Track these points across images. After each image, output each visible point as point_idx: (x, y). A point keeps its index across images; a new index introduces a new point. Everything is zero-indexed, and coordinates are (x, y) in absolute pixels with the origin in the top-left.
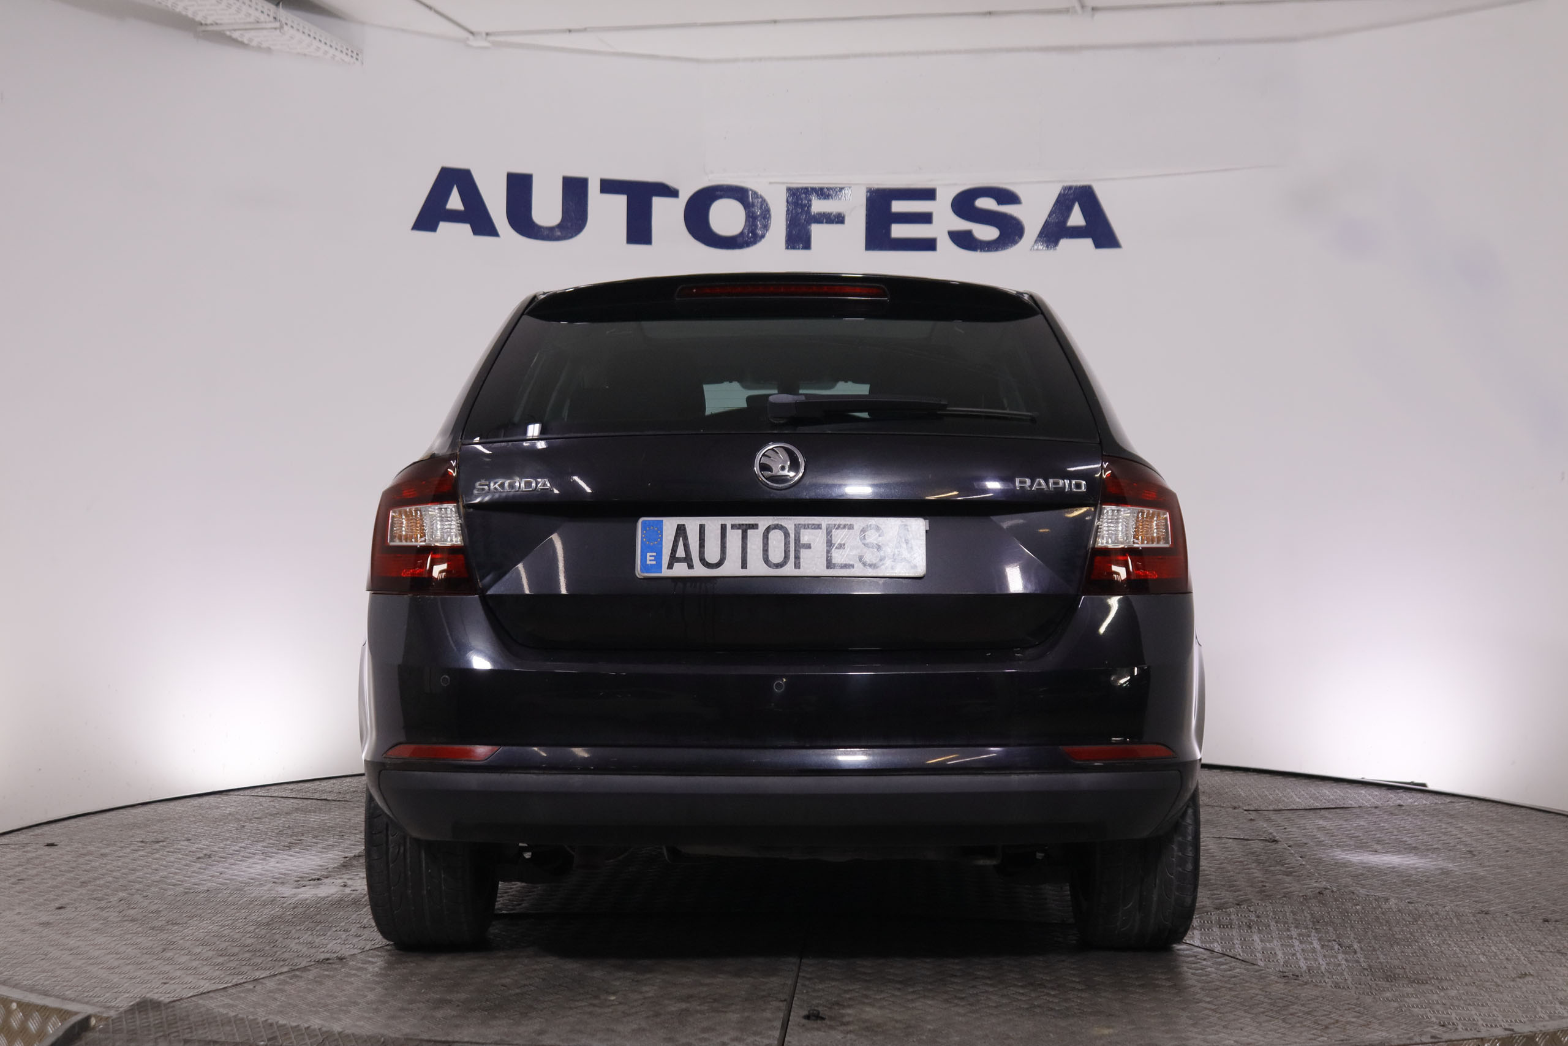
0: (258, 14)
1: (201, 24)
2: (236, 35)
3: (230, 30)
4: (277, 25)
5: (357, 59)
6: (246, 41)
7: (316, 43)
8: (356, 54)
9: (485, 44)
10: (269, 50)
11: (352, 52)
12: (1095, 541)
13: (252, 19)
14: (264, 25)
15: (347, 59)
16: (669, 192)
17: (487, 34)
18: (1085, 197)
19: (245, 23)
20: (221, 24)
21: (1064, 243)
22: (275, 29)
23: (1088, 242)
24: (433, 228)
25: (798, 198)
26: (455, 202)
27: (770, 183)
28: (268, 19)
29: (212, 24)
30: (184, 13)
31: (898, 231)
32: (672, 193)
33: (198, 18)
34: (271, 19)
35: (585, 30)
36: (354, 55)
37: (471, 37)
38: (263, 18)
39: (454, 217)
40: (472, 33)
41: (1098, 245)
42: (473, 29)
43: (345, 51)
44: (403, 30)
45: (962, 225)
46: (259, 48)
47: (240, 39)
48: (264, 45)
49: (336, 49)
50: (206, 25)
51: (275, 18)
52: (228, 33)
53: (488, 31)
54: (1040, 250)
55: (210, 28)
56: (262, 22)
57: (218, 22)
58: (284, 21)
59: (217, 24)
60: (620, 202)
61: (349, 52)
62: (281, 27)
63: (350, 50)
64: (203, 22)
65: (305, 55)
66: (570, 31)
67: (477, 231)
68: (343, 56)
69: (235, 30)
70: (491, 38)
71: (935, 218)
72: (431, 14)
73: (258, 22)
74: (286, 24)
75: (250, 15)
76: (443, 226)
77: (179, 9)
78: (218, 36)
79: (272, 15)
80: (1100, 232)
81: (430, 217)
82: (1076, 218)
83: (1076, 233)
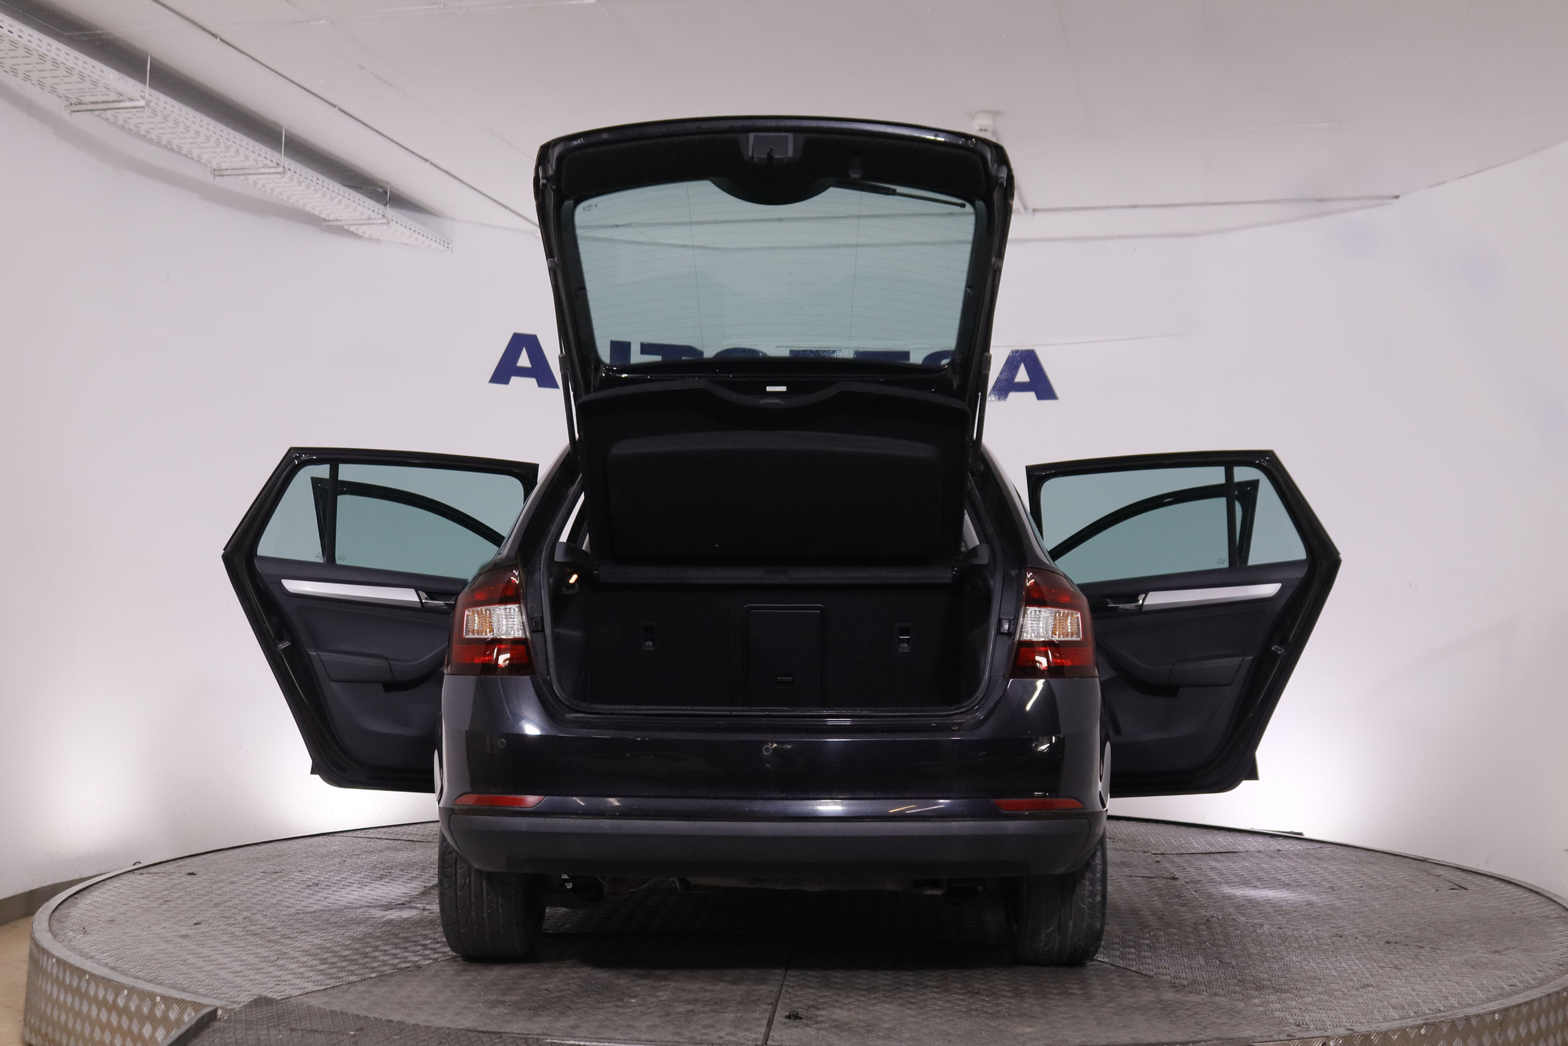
0: (370, 212)
2: (352, 229)
3: (347, 225)
4: (385, 221)
5: (448, 248)
6: (360, 234)
7: (415, 235)
8: (447, 243)
10: (378, 241)
11: (444, 242)
12: (1021, 635)
13: (365, 217)
14: (374, 221)
15: (440, 247)
16: (695, 353)
18: (1029, 359)
19: (360, 220)
20: (341, 220)
21: (1012, 395)
22: (384, 224)
23: (1032, 395)
24: (506, 381)
26: (524, 361)
27: (777, 347)
28: (378, 216)
29: (333, 221)
30: (312, 212)
32: (698, 354)
33: (323, 216)
34: (382, 217)
35: (629, 225)
36: (446, 244)
38: (374, 215)
39: (523, 372)
41: (1039, 397)
43: (438, 241)
44: (485, 225)
46: (370, 239)
47: (355, 232)
48: (374, 237)
49: (431, 240)
50: (329, 221)
51: (383, 216)
52: (346, 227)
54: (993, 401)
55: (332, 224)
56: (373, 219)
57: (339, 218)
58: (390, 218)
59: (337, 220)
61: (442, 242)
62: (388, 222)
64: (327, 219)
65: (407, 244)
66: (617, 226)
67: (541, 384)
68: (437, 245)
69: (351, 225)
72: (507, 212)
73: (370, 219)
74: (392, 220)
75: (364, 213)
76: (514, 380)
77: (308, 209)
78: (339, 230)
79: (381, 213)
80: (1042, 387)
81: (504, 373)
82: (1022, 376)
83: (1022, 387)
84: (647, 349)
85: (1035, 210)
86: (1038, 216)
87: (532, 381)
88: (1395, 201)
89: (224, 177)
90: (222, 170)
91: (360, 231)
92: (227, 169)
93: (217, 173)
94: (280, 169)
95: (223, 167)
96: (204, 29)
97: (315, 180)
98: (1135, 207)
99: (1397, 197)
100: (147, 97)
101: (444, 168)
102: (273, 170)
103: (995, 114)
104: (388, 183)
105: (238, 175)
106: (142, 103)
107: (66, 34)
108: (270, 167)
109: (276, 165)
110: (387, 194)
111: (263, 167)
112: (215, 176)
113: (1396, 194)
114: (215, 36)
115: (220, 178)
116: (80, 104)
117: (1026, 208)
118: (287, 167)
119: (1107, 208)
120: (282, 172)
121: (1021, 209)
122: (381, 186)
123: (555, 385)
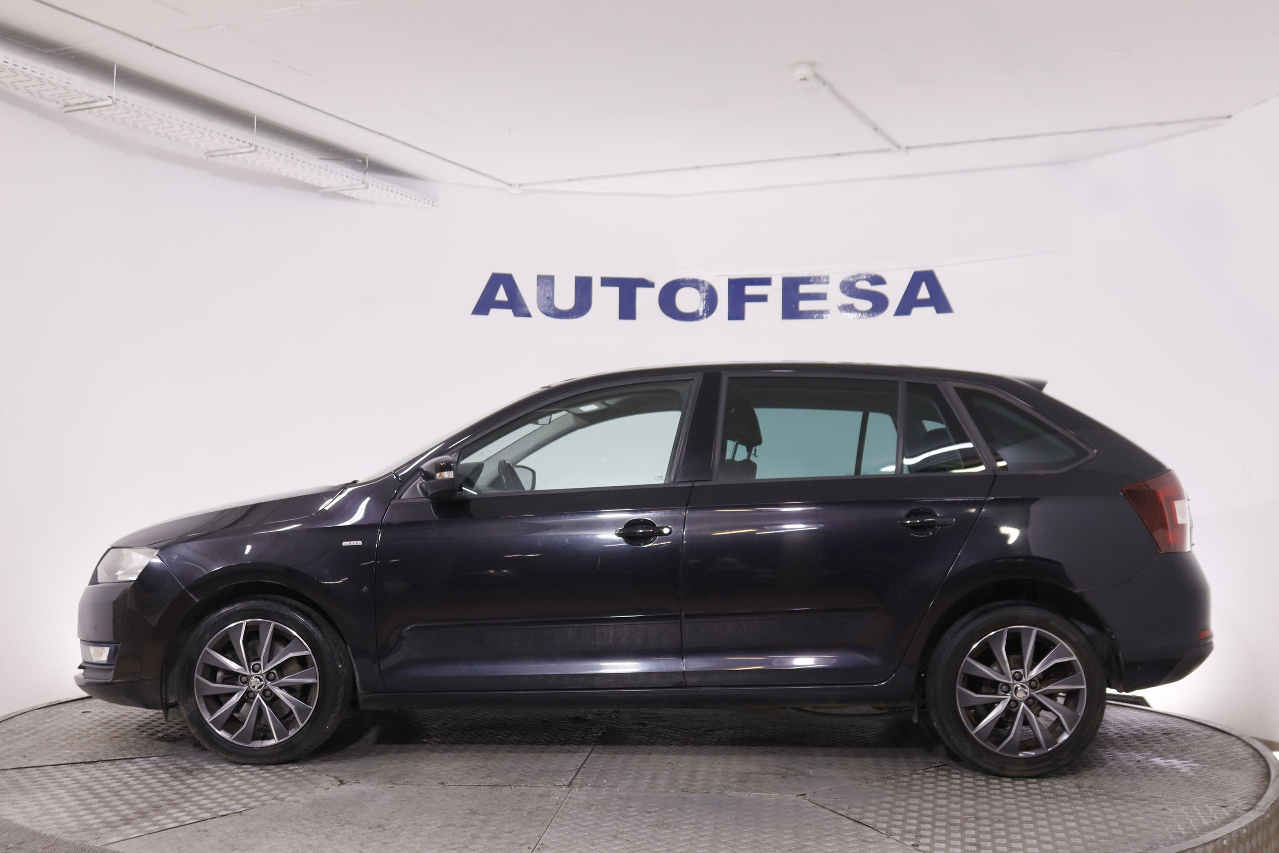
2: (347, 193)
4: (364, 186)
5: (434, 205)
6: (356, 197)
9: (521, 192)
10: (372, 202)
11: (429, 201)
13: (348, 183)
14: (356, 187)
15: (425, 205)
16: (647, 284)
17: (520, 185)
19: (346, 186)
21: (916, 311)
22: (364, 188)
23: (931, 310)
24: (486, 313)
25: (737, 287)
26: (501, 295)
27: (718, 276)
28: (358, 182)
29: (327, 188)
31: (804, 306)
32: (650, 285)
33: (316, 184)
34: (361, 183)
35: (580, 179)
36: (431, 203)
37: (508, 186)
38: (354, 182)
39: (501, 305)
40: (510, 185)
41: (939, 311)
42: (510, 183)
43: (422, 200)
44: (465, 185)
45: (849, 300)
46: (365, 201)
47: (351, 196)
49: (416, 199)
50: (324, 188)
51: (363, 182)
52: (341, 192)
53: (520, 183)
55: (326, 190)
56: (355, 185)
58: (370, 183)
59: (330, 187)
60: (615, 291)
61: (426, 201)
62: (367, 187)
63: (427, 199)
64: (321, 186)
65: (398, 204)
66: (570, 180)
67: (516, 314)
68: (422, 203)
69: (344, 190)
70: (522, 187)
71: (828, 296)
73: (353, 185)
74: (372, 185)
75: (345, 180)
76: (493, 311)
77: (301, 179)
78: (336, 195)
79: (361, 180)
80: (940, 303)
81: (484, 305)
82: (924, 293)
83: (924, 303)
84: (607, 282)
85: (907, 148)
86: (912, 152)
87: (509, 312)
88: (1228, 120)
89: (216, 158)
90: (210, 152)
91: (354, 194)
92: (215, 151)
93: (210, 154)
94: (252, 149)
95: (212, 149)
96: (140, 40)
97: (290, 155)
98: (994, 140)
99: (1230, 117)
100: (114, 97)
101: (402, 141)
102: (247, 150)
103: (813, 65)
104: (367, 155)
105: (228, 155)
106: (110, 102)
107: (45, 51)
108: (245, 147)
109: (249, 145)
110: (365, 163)
111: (240, 148)
112: (209, 157)
113: (1228, 114)
114: (151, 45)
115: (213, 158)
116: (69, 106)
117: (898, 147)
118: (260, 146)
119: (970, 142)
120: (256, 150)
121: (893, 147)
122: (360, 158)
123: (528, 315)
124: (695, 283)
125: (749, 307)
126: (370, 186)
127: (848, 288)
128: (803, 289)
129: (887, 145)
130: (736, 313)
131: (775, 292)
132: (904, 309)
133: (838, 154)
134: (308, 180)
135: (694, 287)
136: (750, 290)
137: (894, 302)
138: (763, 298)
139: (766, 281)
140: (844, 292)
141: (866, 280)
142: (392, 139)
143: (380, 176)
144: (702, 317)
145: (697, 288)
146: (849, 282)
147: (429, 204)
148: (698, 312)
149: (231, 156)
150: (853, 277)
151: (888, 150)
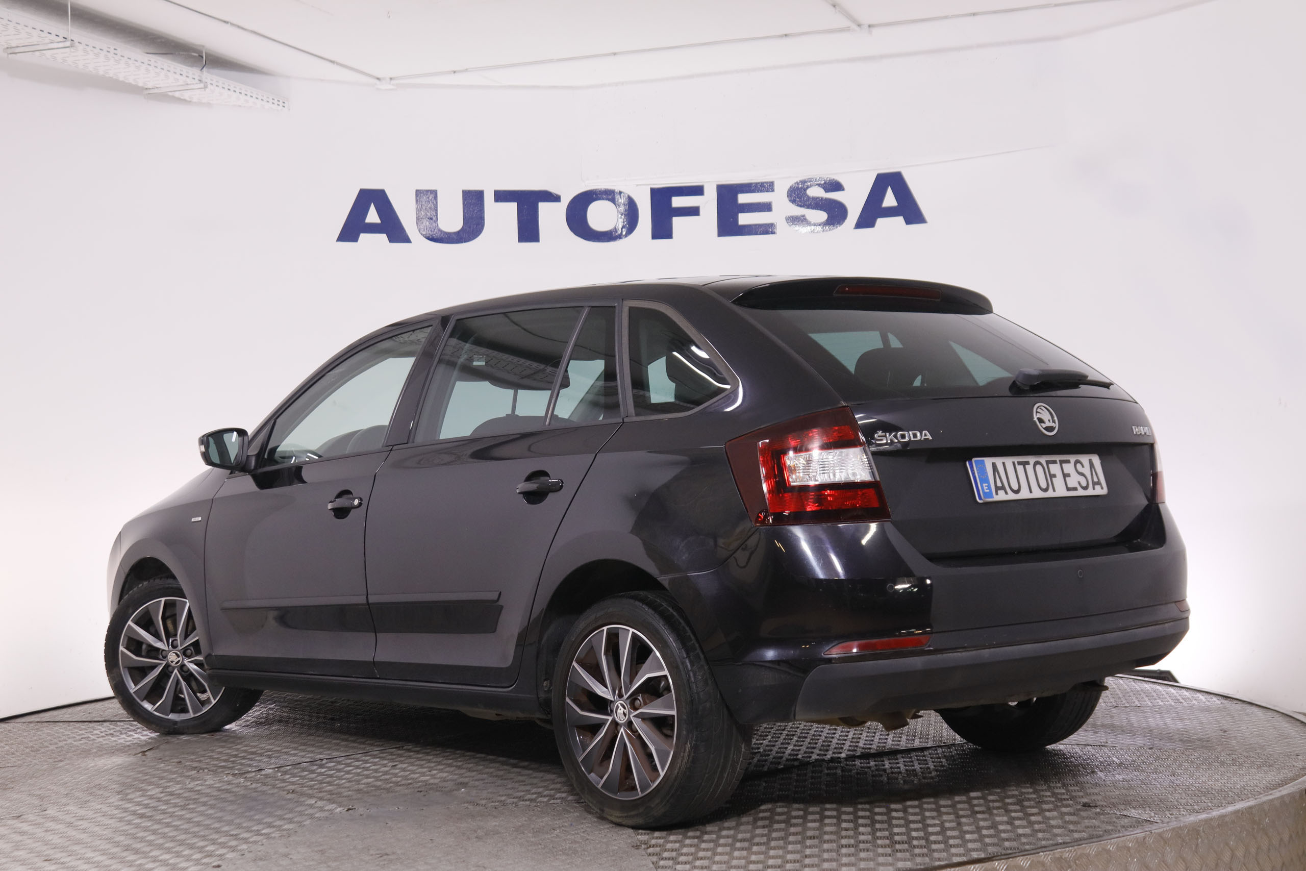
0: (184, 78)
1: (146, 89)
2: (177, 94)
3: (170, 92)
4: (202, 85)
5: (284, 106)
6: (188, 99)
7: (243, 97)
8: (283, 103)
9: (391, 87)
10: (209, 105)
11: (278, 101)
13: (181, 82)
14: (192, 87)
15: (274, 107)
16: (551, 197)
17: (391, 79)
18: (895, 181)
19: (178, 86)
20: (160, 88)
21: (880, 222)
22: (203, 87)
23: (900, 220)
24: (355, 239)
25: (661, 198)
26: (373, 216)
27: (637, 185)
28: (194, 82)
29: (153, 88)
30: (127, 81)
31: (744, 219)
32: (556, 198)
33: (140, 84)
34: (198, 82)
35: (466, 70)
36: (281, 103)
37: (377, 82)
38: (189, 81)
39: (373, 229)
40: (378, 79)
41: (908, 222)
42: (379, 76)
43: (271, 101)
44: (322, 80)
45: (799, 211)
46: (200, 104)
47: (182, 98)
49: (263, 100)
50: (150, 89)
51: (200, 81)
52: (170, 94)
53: (391, 76)
55: (152, 91)
56: (191, 84)
57: (158, 86)
58: (208, 81)
59: (157, 88)
60: (513, 206)
61: (276, 102)
62: (206, 87)
63: (275, 100)
64: (147, 87)
65: (240, 106)
66: (455, 72)
67: (392, 239)
68: (270, 105)
69: (174, 91)
70: (393, 82)
71: (774, 207)
72: (335, 66)
73: (187, 84)
74: (211, 84)
75: (178, 80)
76: (363, 236)
77: (121, 79)
78: (164, 97)
79: (197, 78)
80: (910, 212)
81: (352, 230)
82: (890, 200)
83: (890, 212)
84: (502, 196)
85: (870, 26)
86: (875, 31)
87: (383, 237)
89: (18, 54)
90: (11, 48)
91: (186, 95)
92: (18, 47)
93: (10, 51)
94: (68, 44)
95: (14, 45)
97: (112, 50)
98: (974, 14)
101: (250, 29)
102: (61, 45)
104: (203, 46)
105: (32, 52)
108: (58, 42)
109: (63, 40)
110: (202, 57)
111: (51, 43)
112: (8, 54)
115: (14, 55)
117: (859, 25)
118: (76, 41)
119: (946, 17)
120: (72, 46)
121: (854, 26)
122: (195, 50)
123: (407, 240)
124: (609, 195)
125: (678, 223)
126: (209, 86)
127: (798, 195)
128: (743, 198)
129: (846, 23)
130: (662, 230)
131: (708, 203)
132: (866, 220)
133: (786, 35)
134: (131, 80)
135: (609, 200)
136: (678, 202)
137: (854, 211)
138: (694, 211)
139: (697, 191)
140: (793, 201)
141: (818, 185)
142: (239, 27)
143: (217, 71)
144: (620, 237)
145: (613, 201)
146: (798, 188)
147: (278, 105)
148: (615, 230)
149: (37, 53)
150: (803, 182)
151: (848, 29)
